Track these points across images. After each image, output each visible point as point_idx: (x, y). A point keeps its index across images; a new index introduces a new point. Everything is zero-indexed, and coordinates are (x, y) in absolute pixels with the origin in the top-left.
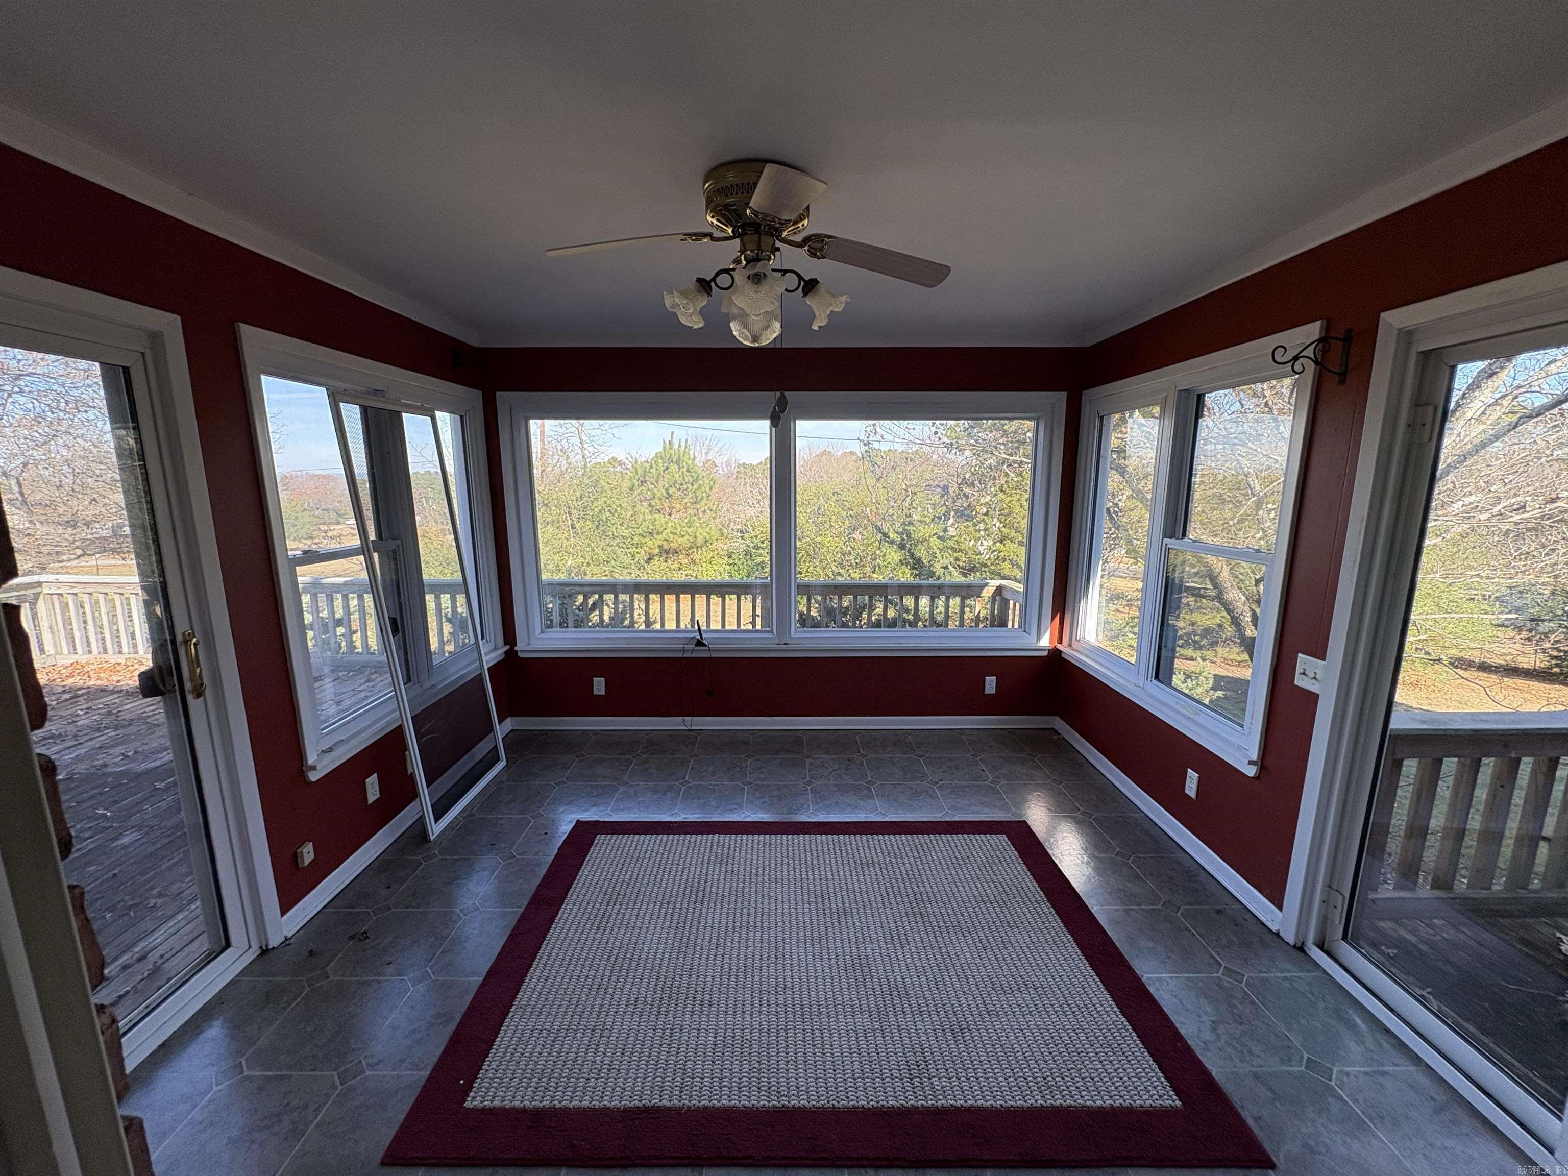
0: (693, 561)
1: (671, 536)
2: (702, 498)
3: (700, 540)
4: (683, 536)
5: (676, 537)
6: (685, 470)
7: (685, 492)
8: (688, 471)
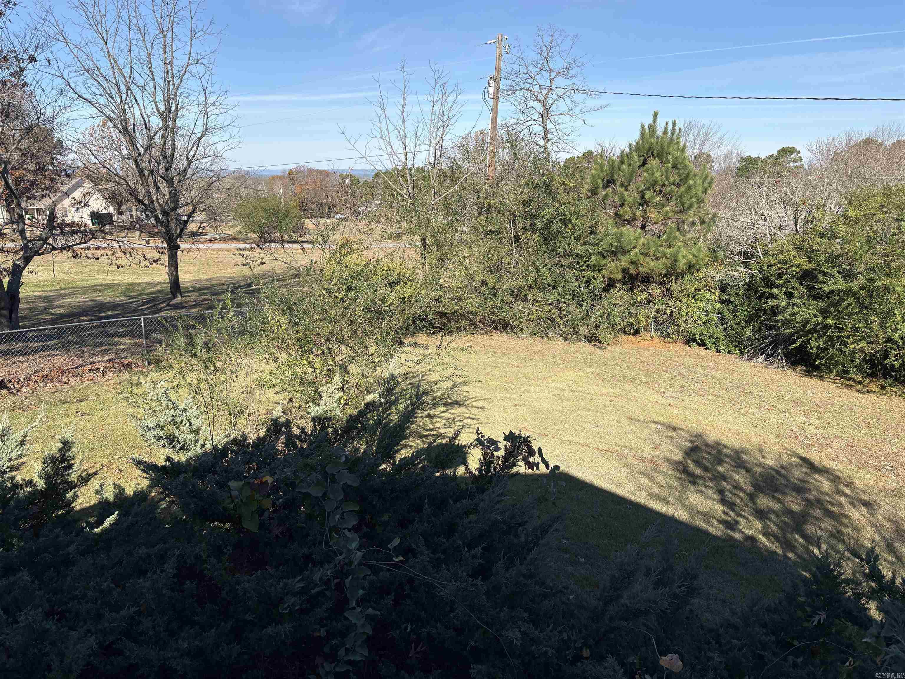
0: (669, 294)
1: (642, 258)
2: (691, 206)
3: (682, 264)
4: (657, 259)
5: (648, 259)
6: (670, 165)
7: (668, 197)
8: (675, 167)
